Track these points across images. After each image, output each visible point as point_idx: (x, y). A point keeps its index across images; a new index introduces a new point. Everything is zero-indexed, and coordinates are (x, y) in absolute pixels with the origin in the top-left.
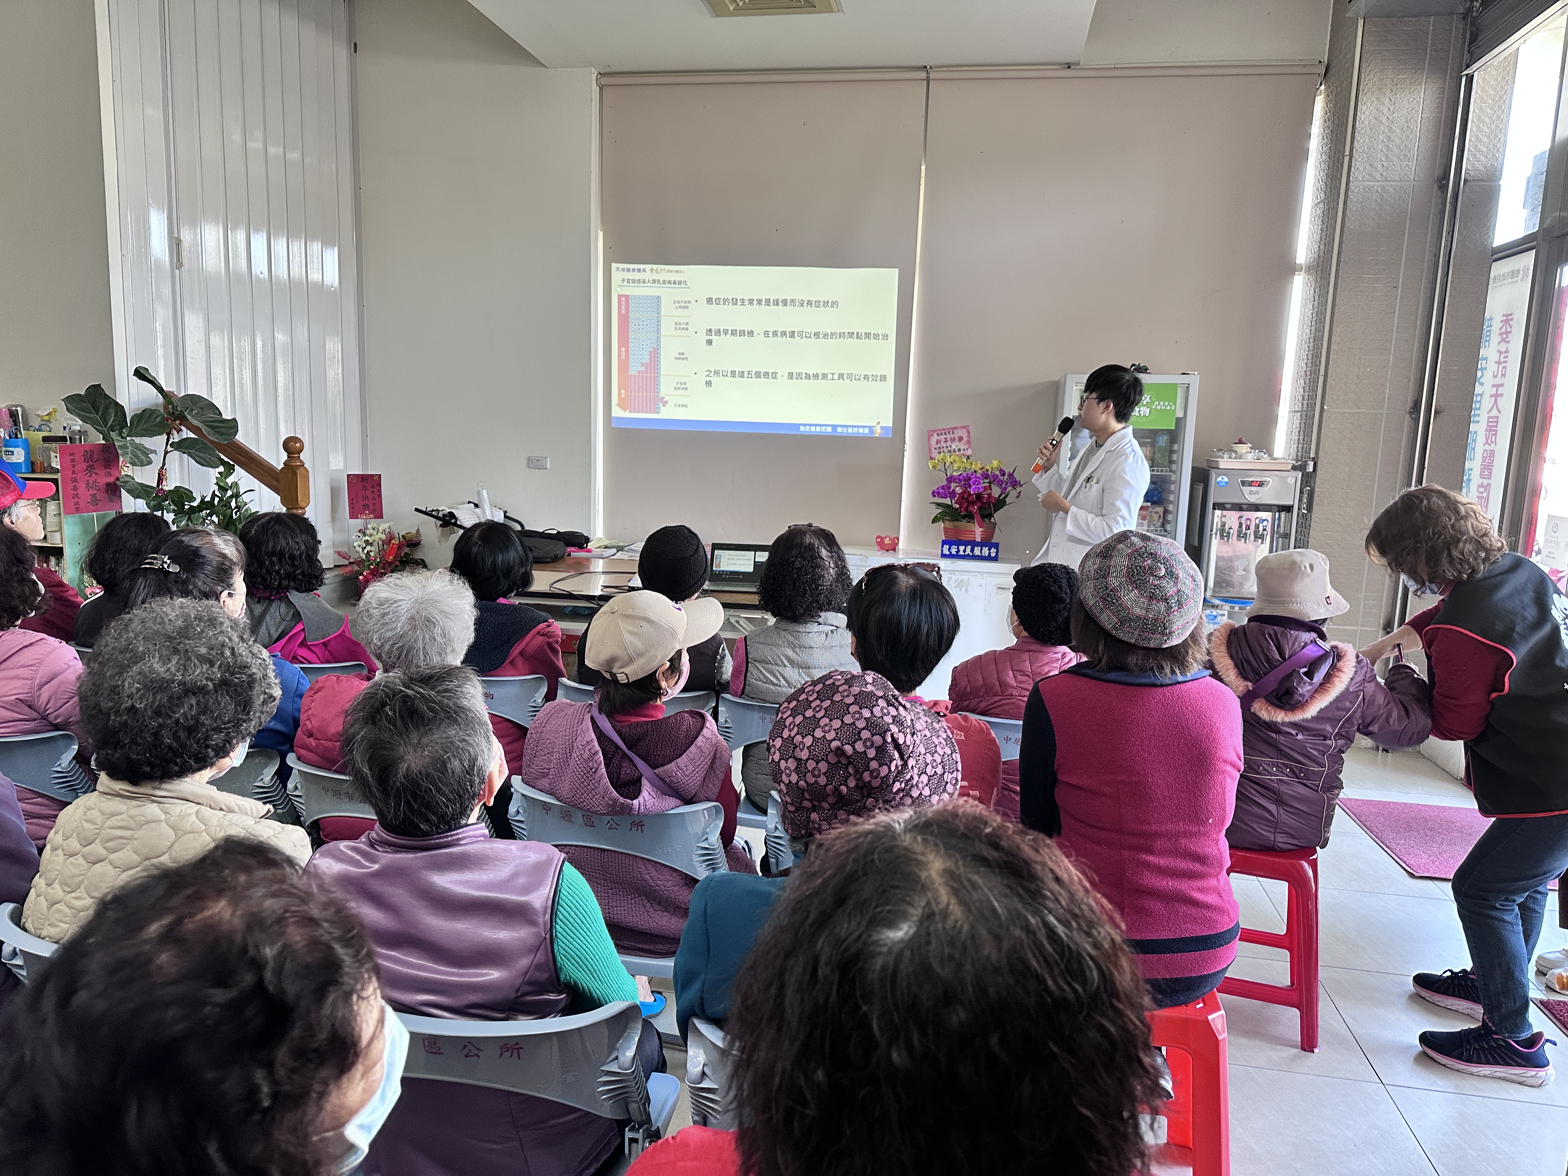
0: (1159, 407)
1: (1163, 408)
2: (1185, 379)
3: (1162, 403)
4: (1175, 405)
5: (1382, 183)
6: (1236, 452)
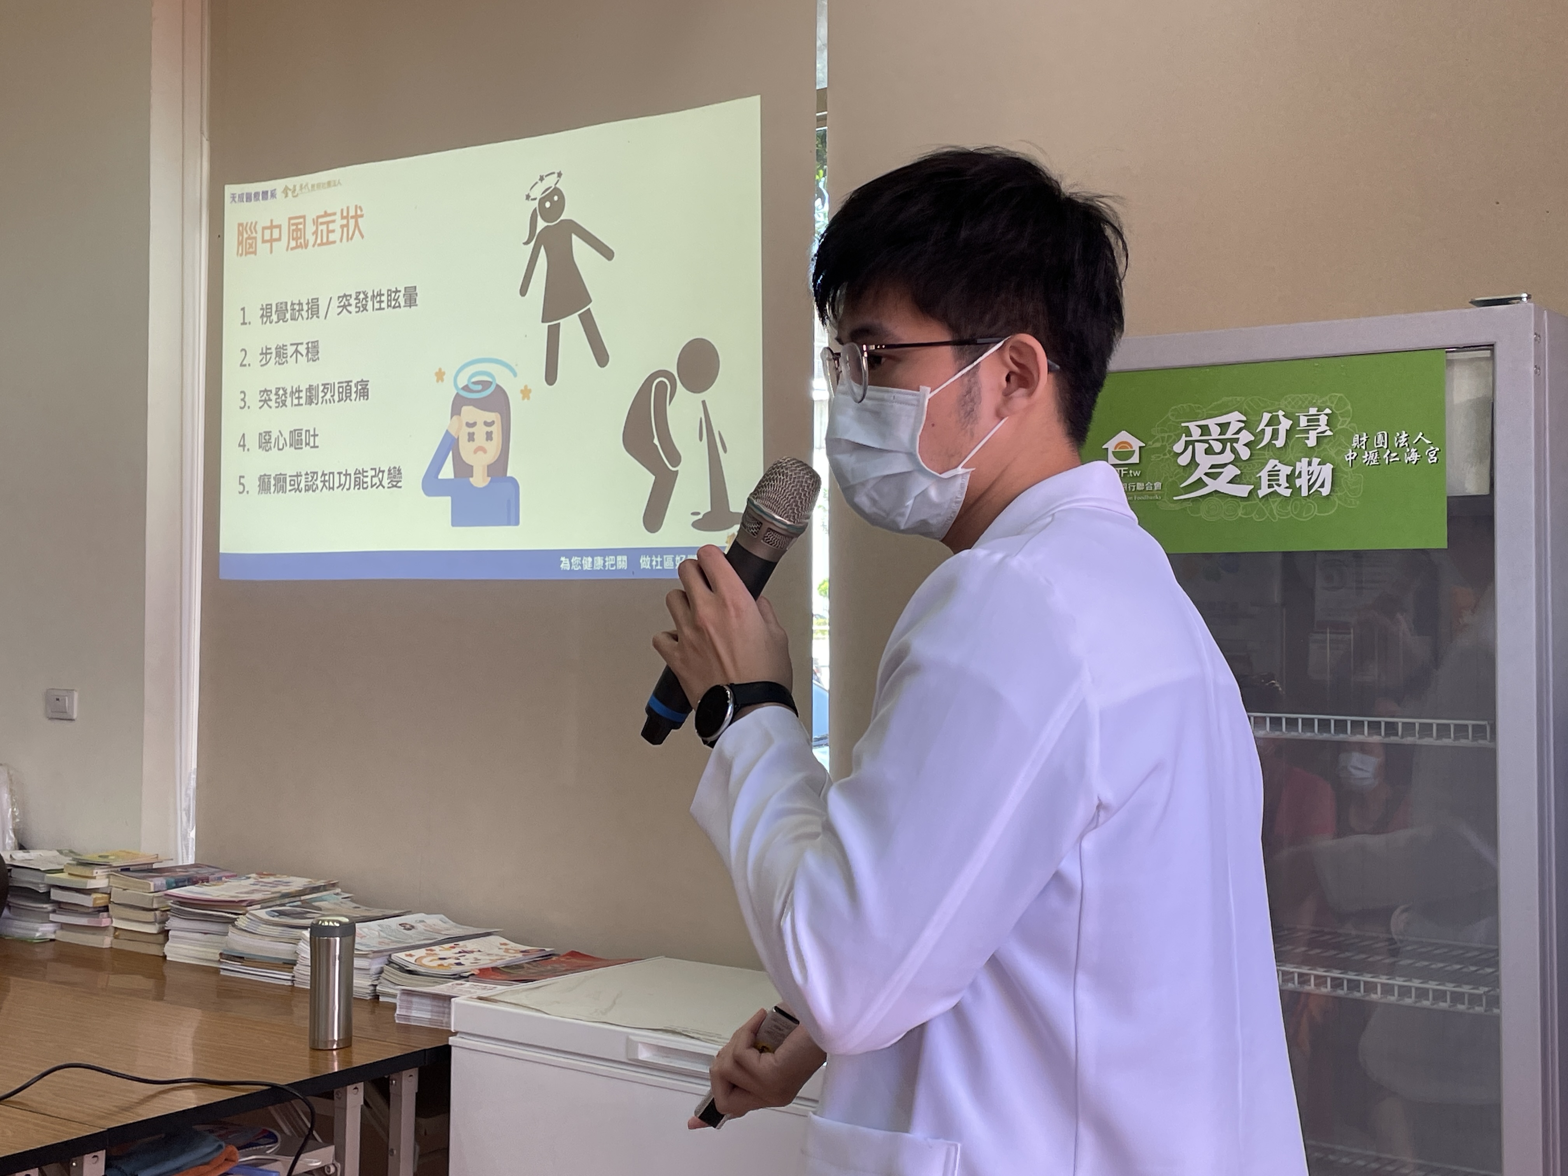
0: (1370, 457)
1: (1390, 456)
3: (1380, 439)
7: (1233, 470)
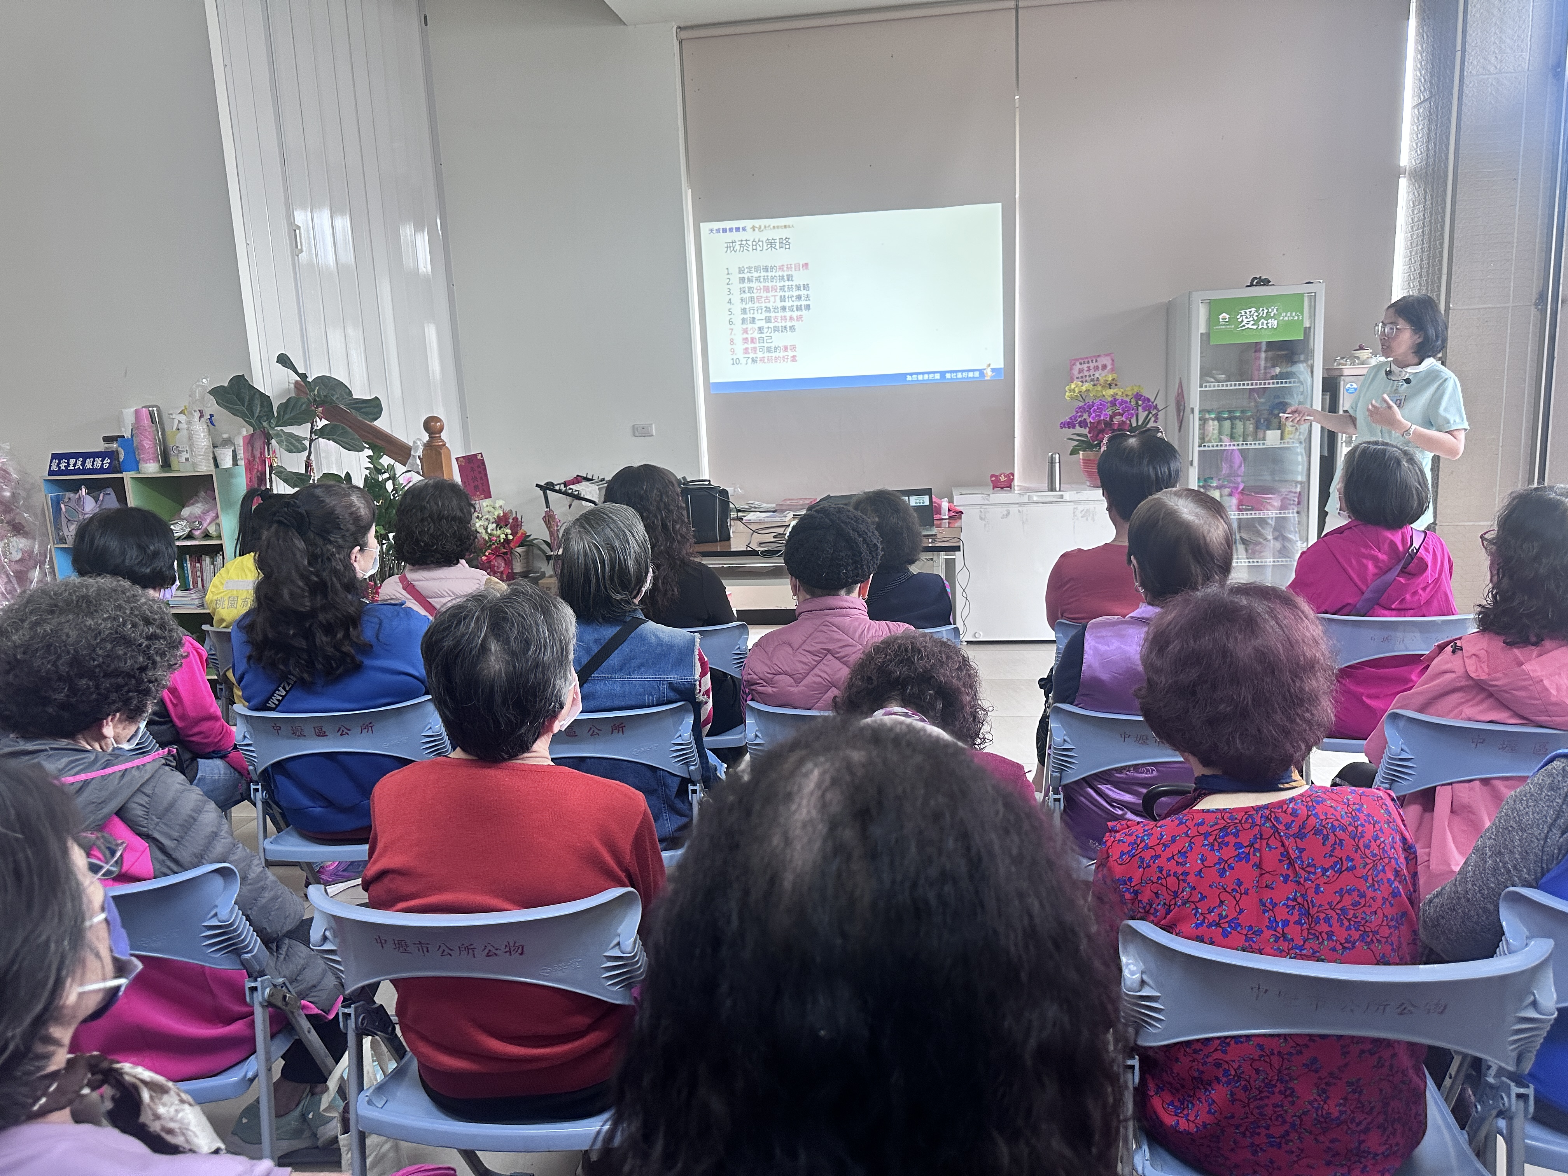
0: (1286, 318)
1: (1291, 318)
2: (1310, 288)
3: (1289, 314)
4: (1302, 314)
5: (1497, 76)
6: (1358, 358)
7: (1252, 322)
